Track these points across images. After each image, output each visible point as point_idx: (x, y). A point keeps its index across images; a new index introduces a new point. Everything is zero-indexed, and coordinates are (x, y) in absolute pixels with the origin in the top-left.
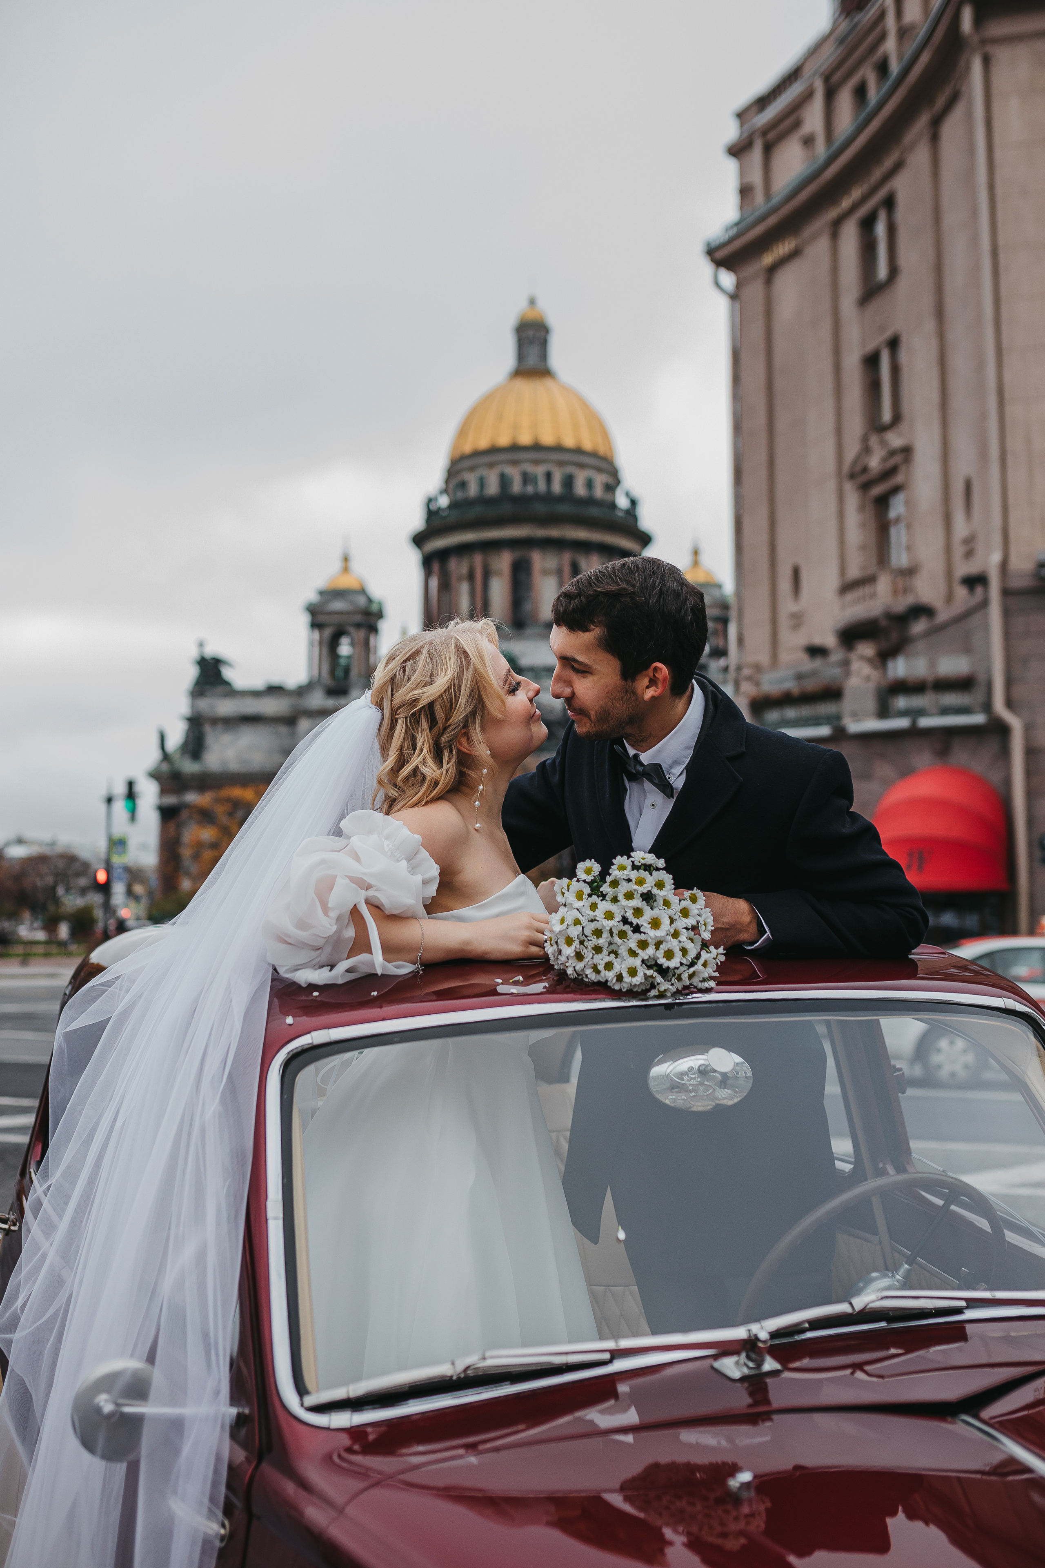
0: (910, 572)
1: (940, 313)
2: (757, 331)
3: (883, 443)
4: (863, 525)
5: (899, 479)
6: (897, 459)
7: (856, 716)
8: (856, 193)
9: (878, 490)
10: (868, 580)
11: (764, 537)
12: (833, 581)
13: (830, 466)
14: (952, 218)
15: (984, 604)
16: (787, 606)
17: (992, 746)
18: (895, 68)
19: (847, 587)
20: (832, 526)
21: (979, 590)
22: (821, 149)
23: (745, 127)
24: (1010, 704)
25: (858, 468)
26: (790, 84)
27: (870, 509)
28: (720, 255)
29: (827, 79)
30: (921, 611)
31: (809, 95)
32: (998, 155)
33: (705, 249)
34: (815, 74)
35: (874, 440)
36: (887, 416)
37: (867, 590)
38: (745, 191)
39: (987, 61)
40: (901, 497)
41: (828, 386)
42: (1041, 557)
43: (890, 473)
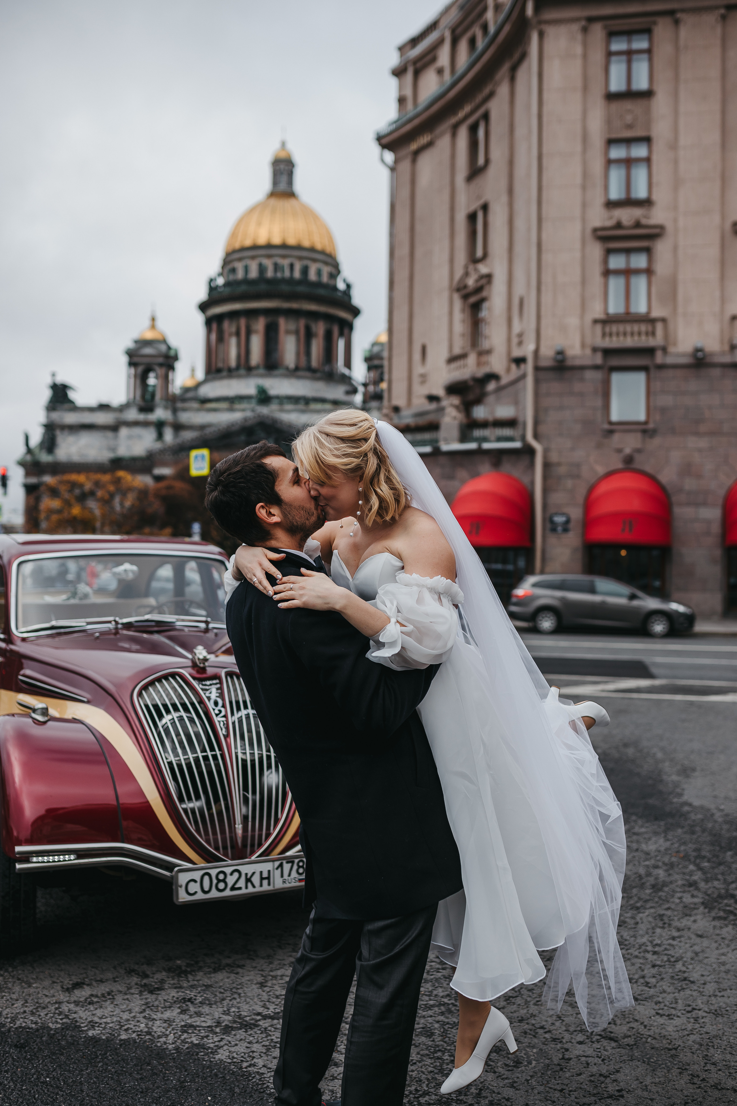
0: (488, 352)
1: (511, 191)
2: (405, 193)
3: (476, 270)
4: (463, 321)
5: (484, 294)
6: (484, 281)
7: (447, 441)
8: (467, 109)
9: (473, 299)
10: (463, 356)
11: (405, 326)
12: (444, 354)
13: (445, 283)
14: (520, 132)
15: (524, 376)
16: (418, 369)
17: (525, 461)
18: (492, 29)
19: (452, 359)
20: (445, 320)
21: (522, 366)
22: (447, 78)
23: (403, 58)
24: (536, 436)
25: (462, 285)
26: (432, 31)
27: (468, 311)
28: (384, 141)
29: (453, 31)
30: (493, 377)
31: (441, 42)
32: (546, 96)
33: (375, 136)
34: (445, 27)
35: (471, 268)
36: (479, 253)
37: (461, 363)
38: (402, 101)
39: (541, 35)
40: (485, 305)
41: (447, 232)
42: (559, 348)
43: (479, 289)
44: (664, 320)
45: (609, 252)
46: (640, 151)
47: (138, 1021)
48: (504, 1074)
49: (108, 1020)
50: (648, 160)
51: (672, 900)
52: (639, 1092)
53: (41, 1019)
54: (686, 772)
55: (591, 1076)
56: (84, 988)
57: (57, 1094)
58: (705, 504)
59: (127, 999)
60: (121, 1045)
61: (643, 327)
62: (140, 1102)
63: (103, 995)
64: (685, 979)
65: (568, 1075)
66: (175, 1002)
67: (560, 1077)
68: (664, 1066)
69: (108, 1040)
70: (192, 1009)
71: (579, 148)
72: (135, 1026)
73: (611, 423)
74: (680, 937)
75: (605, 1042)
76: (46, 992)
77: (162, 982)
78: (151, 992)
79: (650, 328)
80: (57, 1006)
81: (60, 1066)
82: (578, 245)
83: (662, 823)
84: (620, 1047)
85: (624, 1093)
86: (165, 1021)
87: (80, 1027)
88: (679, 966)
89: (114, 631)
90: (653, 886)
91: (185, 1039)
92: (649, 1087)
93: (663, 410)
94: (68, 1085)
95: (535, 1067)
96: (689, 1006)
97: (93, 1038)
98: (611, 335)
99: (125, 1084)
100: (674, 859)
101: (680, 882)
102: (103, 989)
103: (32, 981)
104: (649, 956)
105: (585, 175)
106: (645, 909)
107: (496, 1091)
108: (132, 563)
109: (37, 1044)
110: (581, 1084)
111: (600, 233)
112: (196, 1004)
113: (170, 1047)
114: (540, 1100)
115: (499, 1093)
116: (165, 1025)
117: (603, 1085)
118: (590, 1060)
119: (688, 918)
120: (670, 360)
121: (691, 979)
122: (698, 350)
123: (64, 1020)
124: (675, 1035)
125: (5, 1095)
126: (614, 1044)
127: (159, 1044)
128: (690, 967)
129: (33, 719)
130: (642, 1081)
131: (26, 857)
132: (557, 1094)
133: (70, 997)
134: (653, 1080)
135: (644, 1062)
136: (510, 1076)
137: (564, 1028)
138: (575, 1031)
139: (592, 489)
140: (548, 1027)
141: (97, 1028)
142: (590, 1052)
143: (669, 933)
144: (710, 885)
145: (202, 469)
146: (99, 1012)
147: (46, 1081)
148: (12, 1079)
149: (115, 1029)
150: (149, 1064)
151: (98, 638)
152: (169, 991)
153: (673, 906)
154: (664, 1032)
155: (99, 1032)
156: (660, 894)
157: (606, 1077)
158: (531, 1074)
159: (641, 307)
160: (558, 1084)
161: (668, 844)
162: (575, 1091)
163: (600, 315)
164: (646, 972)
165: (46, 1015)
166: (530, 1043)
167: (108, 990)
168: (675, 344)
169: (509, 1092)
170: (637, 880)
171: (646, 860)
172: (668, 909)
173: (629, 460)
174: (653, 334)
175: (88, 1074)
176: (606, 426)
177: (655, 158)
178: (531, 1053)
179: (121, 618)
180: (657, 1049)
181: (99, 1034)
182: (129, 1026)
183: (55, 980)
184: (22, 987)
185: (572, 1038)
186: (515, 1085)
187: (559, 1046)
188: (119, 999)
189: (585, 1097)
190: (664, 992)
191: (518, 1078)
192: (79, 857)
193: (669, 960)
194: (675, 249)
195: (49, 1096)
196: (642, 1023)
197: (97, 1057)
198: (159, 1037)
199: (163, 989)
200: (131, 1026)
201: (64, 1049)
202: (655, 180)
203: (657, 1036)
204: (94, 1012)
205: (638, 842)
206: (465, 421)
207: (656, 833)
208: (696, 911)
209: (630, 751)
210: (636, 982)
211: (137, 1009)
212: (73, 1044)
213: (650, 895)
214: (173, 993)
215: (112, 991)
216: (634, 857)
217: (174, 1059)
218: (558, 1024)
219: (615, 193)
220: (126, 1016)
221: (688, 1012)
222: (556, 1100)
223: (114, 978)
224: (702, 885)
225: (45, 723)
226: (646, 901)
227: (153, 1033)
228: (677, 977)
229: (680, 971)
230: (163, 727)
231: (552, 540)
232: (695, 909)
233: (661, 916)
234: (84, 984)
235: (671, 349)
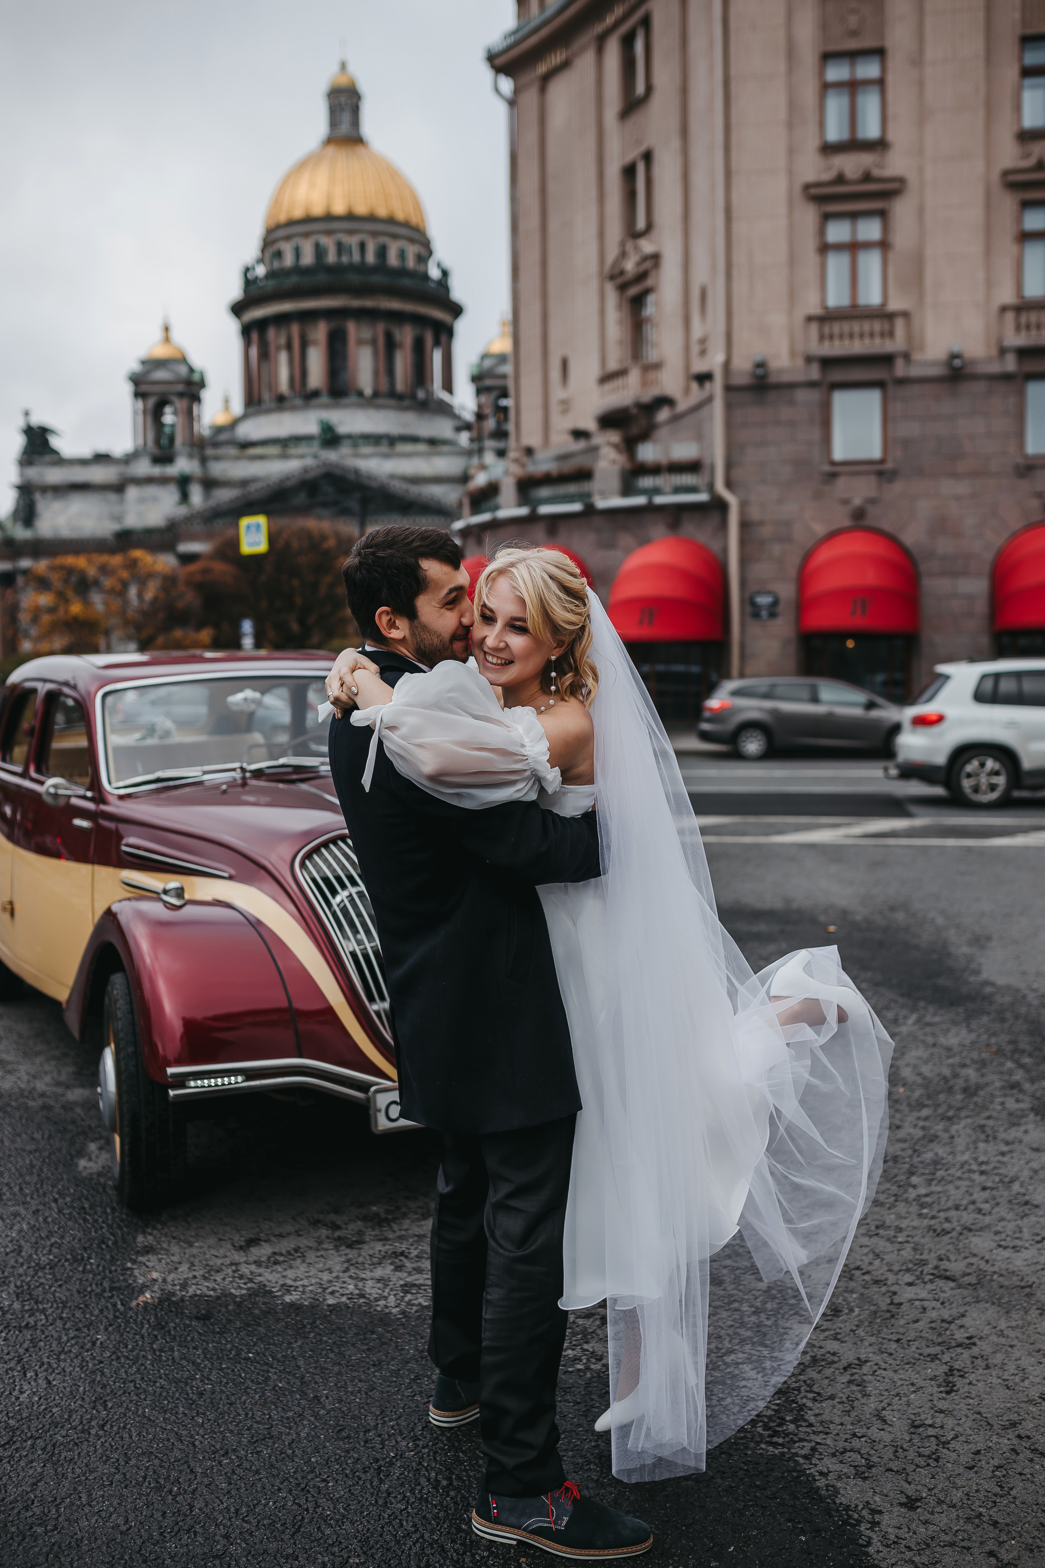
0: (657, 366)
1: (684, 132)
2: (531, 138)
3: (637, 248)
4: (621, 322)
5: (649, 282)
6: (648, 264)
7: (604, 495)
8: (619, 11)
9: (633, 291)
11: (537, 331)
12: (594, 371)
13: (593, 268)
14: (697, 44)
15: (709, 400)
16: (558, 393)
17: (714, 519)
19: (606, 378)
20: (594, 320)
21: (708, 385)
24: (729, 484)
25: (617, 271)
27: (626, 308)
28: (499, 61)
30: (665, 401)
33: (486, 55)
35: (629, 246)
36: (641, 224)
37: (618, 382)
40: (651, 299)
41: (593, 193)
42: (758, 358)
43: (642, 276)
44: (905, 315)
45: (826, 217)
46: (869, 70)
47: (344, 1282)
48: (822, 1325)
49: (306, 1282)
50: (881, 83)
51: (991, 1107)
52: (994, 1338)
53: (219, 1285)
54: (980, 941)
55: (932, 1322)
56: (261, 1245)
57: (268, 1371)
58: (965, 573)
59: (322, 1256)
60: (330, 1311)
61: (877, 326)
62: (375, 1376)
63: (289, 1253)
64: (1027, 1203)
65: (902, 1322)
66: (384, 1257)
67: (892, 1325)
68: (1018, 1307)
69: (312, 1306)
70: (409, 1265)
71: (782, 67)
72: (341, 1288)
73: (833, 463)
74: (1011, 1152)
75: (941, 1283)
76: (213, 1252)
77: (360, 1233)
78: (350, 1246)
79: (886, 327)
80: (234, 1268)
81: (260, 1339)
82: (783, 210)
83: (961, 1010)
84: (960, 1287)
85: (975, 1340)
86: (379, 1281)
87: (271, 1292)
88: (1016, 1187)
89: (239, 782)
90: (965, 1090)
91: (410, 1300)
92: (1005, 1332)
93: (906, 443)
94: (279, 1361)
95: (859, 1315)
96: (1038, 1235)
97: (292, 1305)
98: (831, 337)
99: (350, 1356)
100: (984, 1055)
101: (998, 1084)
102: (286, 1245)
103: (191, 1239)
104: (976, 1176)
105: (792, 106)
106: (960, 1118)
107: (817, 1345)
108: (254, 689)
109: (223, 1315)
110: (921, 1332)
111: (814, 191)
112: (412, 1259)
113: (394, 1311)
114: (874, 1353)
115: (821, 1347)
116: (379, 1285)
117: (948, 1333)
118: (926, 1304)
119: (1015, 1128)
120: (915, 372)
121: (1035, 1202)
122: (954, 356)
123: (249, 1285)
124: (1026, 1270)
125: (202, 1376)
126: (952, 1284)
127: (379, 1309)
128: (1031, 1188)
129: (165, 903)
130: (995, 1325)
131: (181, 1081)
132: (894, 1345)
133: (247, 1256)
134: (1009, 1324)
135: (993, 1303)
136: (830, 1327)
137: (886, 1268)
138: (900, 1271)
139: (808, 557)
140: (866, 1267)
141: (294, 1293)
142: (923, 1294)
143: (996, 1147)
144: (1036, 1086)
145: (257, 544)
146: (290, 1273)
147: (250, 1358)
148: (205, 1357)
149: (316, 1294)
150: (373, 1332)
151: (225, 792)
152: (372, 1244)
153: (995, 1114)
154: (1011, 1268)
155: (298, 1297)
156: (975, 1099)
157: (950, 1323)
158: (856, 1323)
159: (871, 295)
160: (892, 1333)
161: (973, 1036)
162: (914, 1341)
163: (815, 309)
164: (975, 1196)
165: (224, 1279)
166: (846, 1287)
167: (293, 1246)
168: (922, 348)
169: (833, 1346)
170: (942, 1083)
171: (948, 1057)
172: (989, 1118)
173: (859, 514)
174: (891, 334)
175: (300, 1347)
176: (827, 468)
177: (890, 79)
178: (851, 1299)
179: (249, 764)
180: (1007, 1288)
181: (298, 1300)
182: (333, 1288)
183: (222, 1237)
184: (181, 1247)
185: (898, 1279)
186: (839, 1337)
187: (884, 1289)
188: (311, 1256)
189: (928, 1346)
190: (1002, 1219)
191: (841, 1328)
192: (248, 1078)
193: (1001, 1181)
194: (921, 211)
195: (258, 1374)
196: (982, 1258)
197: (305, 1326)
198: (377, 1300)
199: (364, 1242)
200: (337, 1288)
201: (260, 1319)
202: (891, 111)
203: (1004, 1272)
204: (284, 1274)
205: (933, 1034)
206: (628, 466)
207: (955, 1023)
208: (1024, 1120)
209: (900, 917)
210: (966, 1209)
211: (338, 1268)
212: (269, 1312)
213: (962, 1101)
214: (379, 1246)
215: (300, 1248)
216: (932, 1054)
217: (403, 1324)
218: (877, 1263)
219: (835, 133)
220: (326, 1277)
221: (1038, 1242)
222: (893, 1352)
223: (296, 1232)
224: (1027, 1086)
225: (181, 907)
226: (959, 1109)
227: (367, 1296)
228: (1015, 1201)
229: (1018, 1194)
230: (338, 905)
231: (755, 629)
232: (1023, 1116)
233: (982, 1127)
234: (259, 1240)
235: (917, 356)
